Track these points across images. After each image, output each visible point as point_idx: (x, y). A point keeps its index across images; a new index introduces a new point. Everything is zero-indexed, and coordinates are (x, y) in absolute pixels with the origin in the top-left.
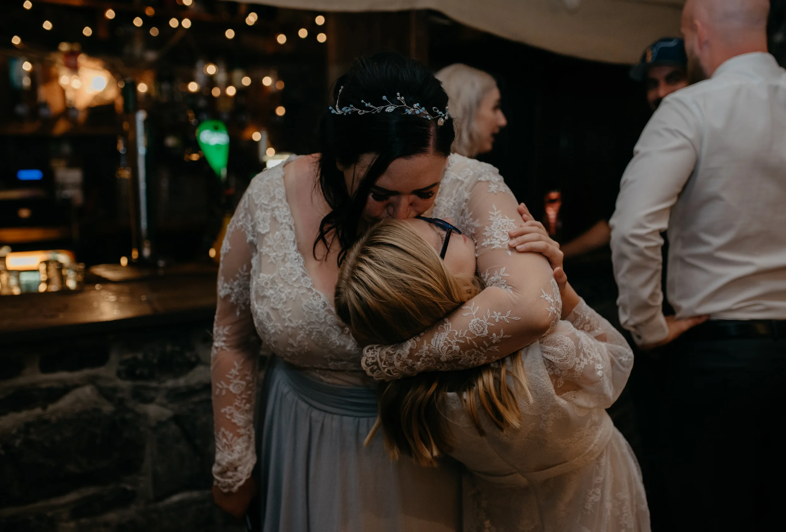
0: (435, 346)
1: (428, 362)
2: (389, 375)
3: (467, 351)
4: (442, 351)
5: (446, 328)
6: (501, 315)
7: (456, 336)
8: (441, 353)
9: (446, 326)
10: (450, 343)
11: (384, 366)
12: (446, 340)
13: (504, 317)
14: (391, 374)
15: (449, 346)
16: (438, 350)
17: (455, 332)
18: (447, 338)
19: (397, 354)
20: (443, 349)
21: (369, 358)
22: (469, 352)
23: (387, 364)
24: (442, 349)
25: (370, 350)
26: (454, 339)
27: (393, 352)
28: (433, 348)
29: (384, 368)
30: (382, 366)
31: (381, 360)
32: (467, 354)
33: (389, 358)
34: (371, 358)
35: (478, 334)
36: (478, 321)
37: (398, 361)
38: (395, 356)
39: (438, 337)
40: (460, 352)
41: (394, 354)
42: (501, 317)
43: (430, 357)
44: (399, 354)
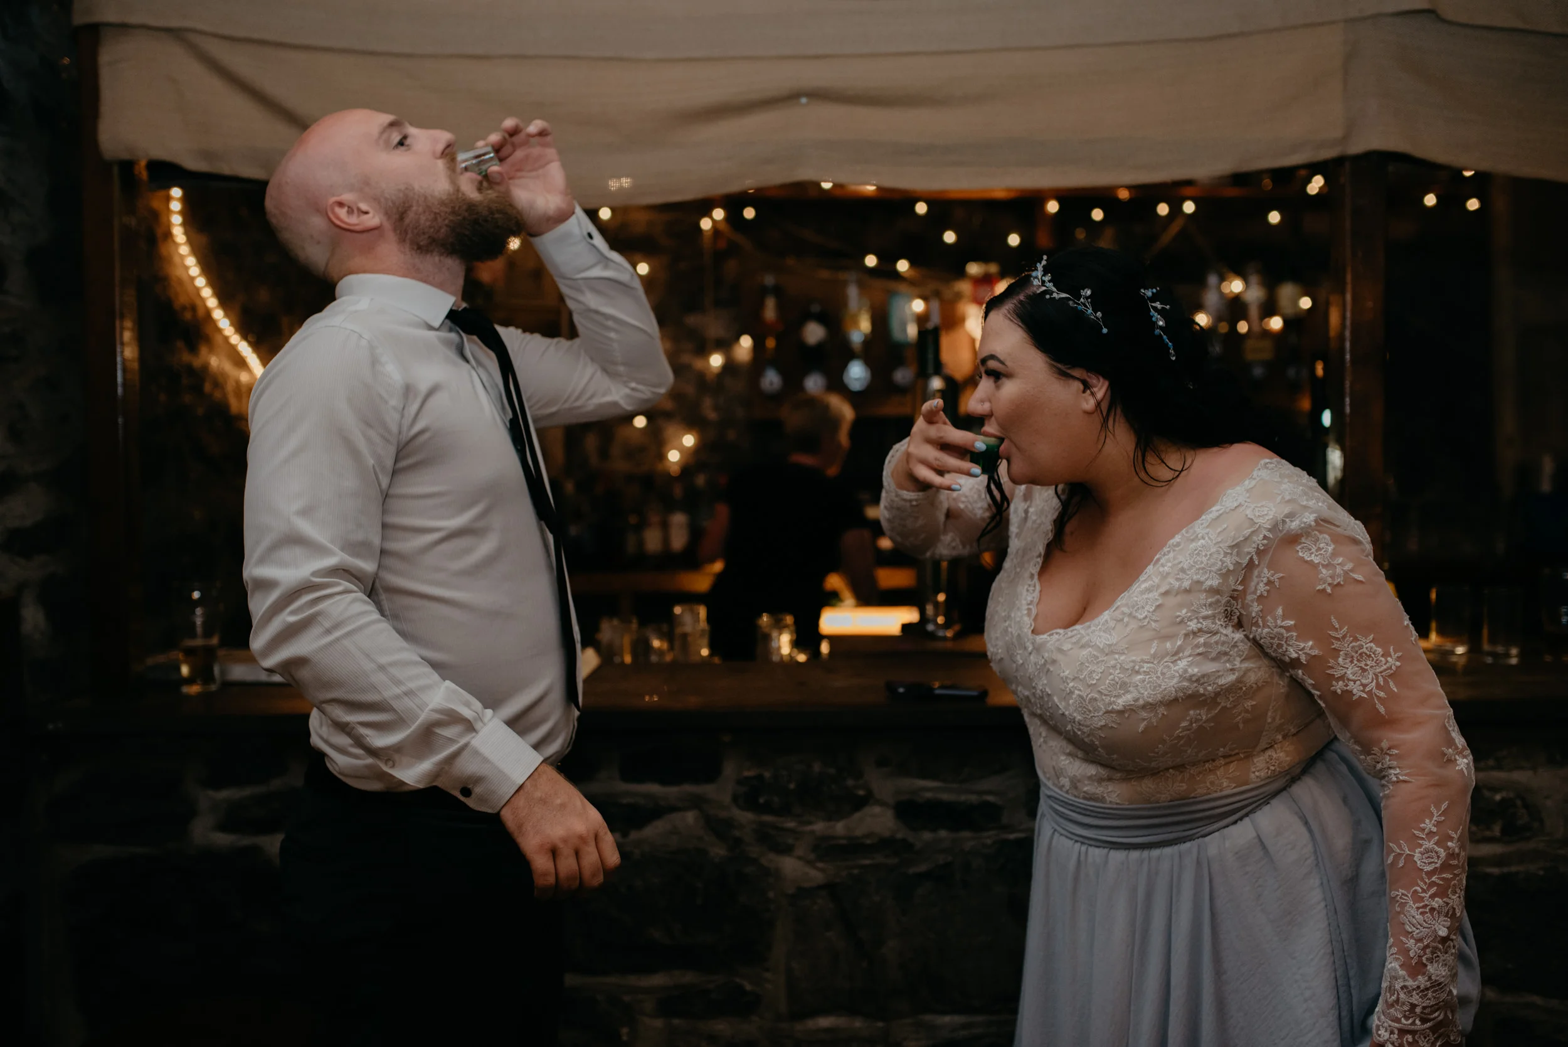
0: (1417, 929)
1: (1435, 955)
2: (1429, 1024)
3: (1449, 893)
4: (1430, 924)
5: (1404, 899)
6: (1431, 821)
7: (1421, 893)
8: (1431, 927)
9: (1401, 898)
10: (1425, 906)
11: (1410, 1021)
12: (1418, 908)
13: (1435, 818)
14: (1429, 1020)
15: (1427, 910)
16: (1424, 928)
17: (1416, 890)
18: (1416, 905)
19: (1400, 990)
20: (1427, 920)
21: (1390, 1038)
22: (1452, 891)
23: (1410, 1016)
24: (1426, 923)
25: (1380, 1032)
26: (1423, 897)
27: (1395, 996)
28: (1418, 934)
29: (1413, 1023)
30: (1408, 1025)
31: (1398, 1020)
32: (1453, 895)
33: (1401, 1006)
34: (1392, 1036)
35: (1436, 863)
36: (1420, 853)
37: (1411, 996)
38: (1402, 996)
39: (1407, 917)
40: (1444, 902)
41: (1398, 994)
42: (1433, 822)
43: (1427, 946)
44: (1402, 988)
